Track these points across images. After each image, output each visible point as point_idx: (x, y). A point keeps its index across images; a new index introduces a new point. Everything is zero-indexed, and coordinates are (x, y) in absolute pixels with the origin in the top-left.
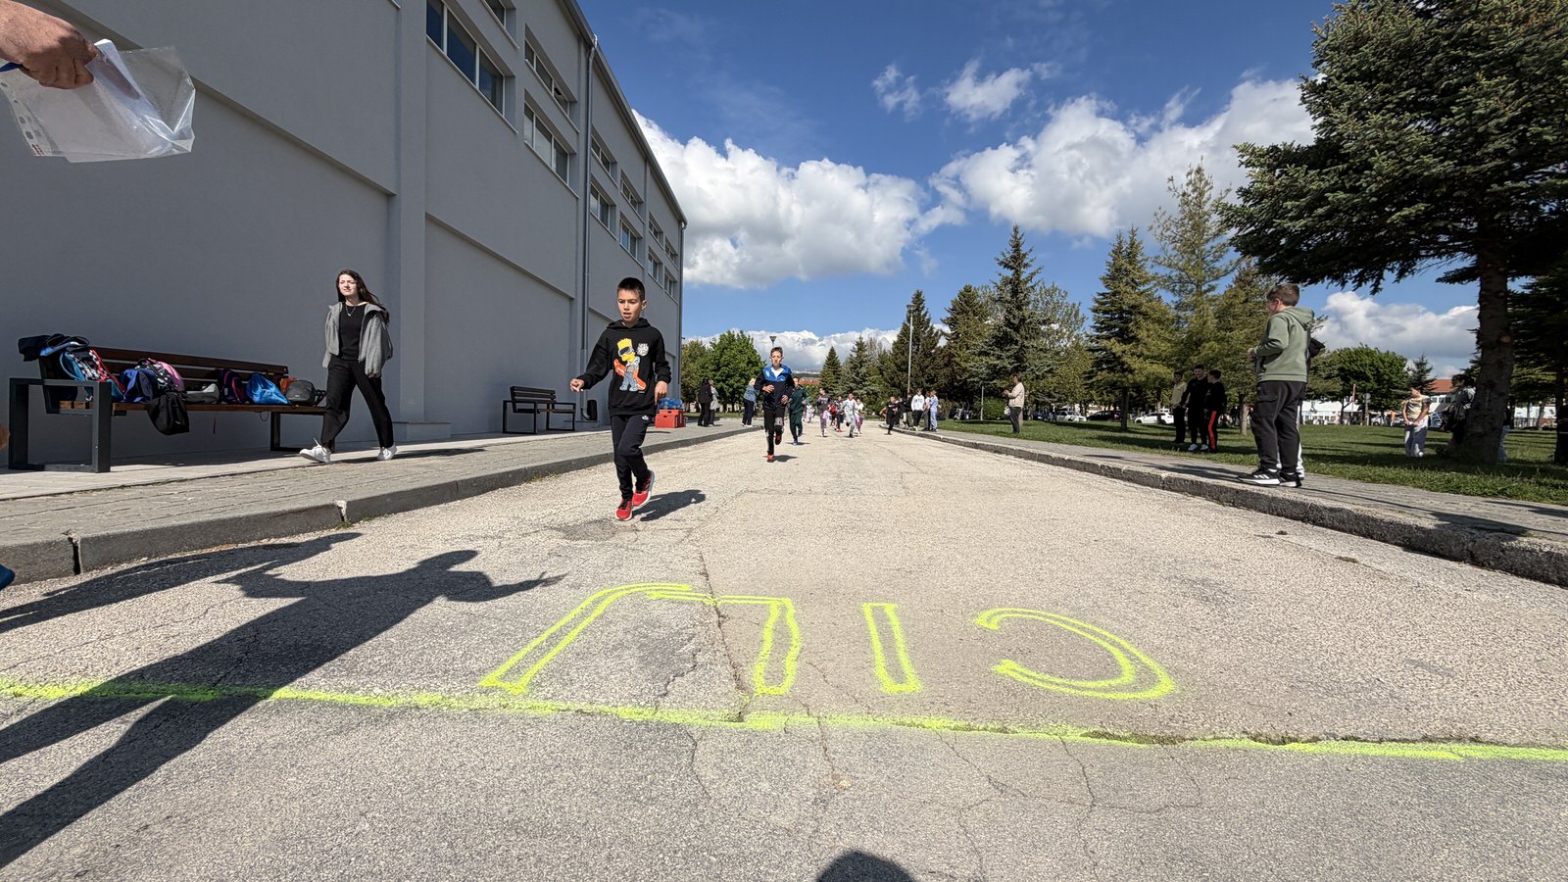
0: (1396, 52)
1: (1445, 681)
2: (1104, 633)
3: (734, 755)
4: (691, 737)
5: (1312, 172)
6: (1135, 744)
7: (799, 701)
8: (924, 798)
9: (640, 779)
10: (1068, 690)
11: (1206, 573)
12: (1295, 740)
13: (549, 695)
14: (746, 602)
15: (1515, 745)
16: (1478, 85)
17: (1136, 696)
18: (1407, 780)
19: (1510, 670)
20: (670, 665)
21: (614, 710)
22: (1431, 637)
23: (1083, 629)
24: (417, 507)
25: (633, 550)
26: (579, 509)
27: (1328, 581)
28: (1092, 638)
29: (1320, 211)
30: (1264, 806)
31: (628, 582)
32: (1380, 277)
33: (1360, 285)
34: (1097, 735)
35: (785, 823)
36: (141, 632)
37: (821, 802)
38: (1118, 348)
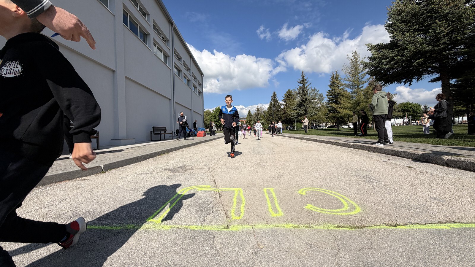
0: (412, 14)
1: (443, 204)
2: (338, 194)
3: (226, 239)
4: (213, 234)
5: (389, 51)
6: (350, 229)
7: (246, 221)
8: (286, 250)
9: (198, 249)
10: (328, 213)
11: (367, 173)
12: (399, 225)
13: (168, 223)
14: (228, 190)
15: (467, 223)
16: (437, 24)
17: (349, 214)
18: (435, 236)
19: (462, 199)
20: (205, 211)
21: (188, 227)
22: (437, 190)
23: (331, 193)
24: (125, 165)
25: (192, 175)
26: (175, 163)
27: (404, 174)
28: (334, 196)
29: (393, 62)
30: (392, 247)
31: (191, 186)
32: (412, 81)
33: (406, 83)
34: (338, 227)
35: (243, 261)
36: (40, 210)
37: (255, 253)
38: (335, 106)
